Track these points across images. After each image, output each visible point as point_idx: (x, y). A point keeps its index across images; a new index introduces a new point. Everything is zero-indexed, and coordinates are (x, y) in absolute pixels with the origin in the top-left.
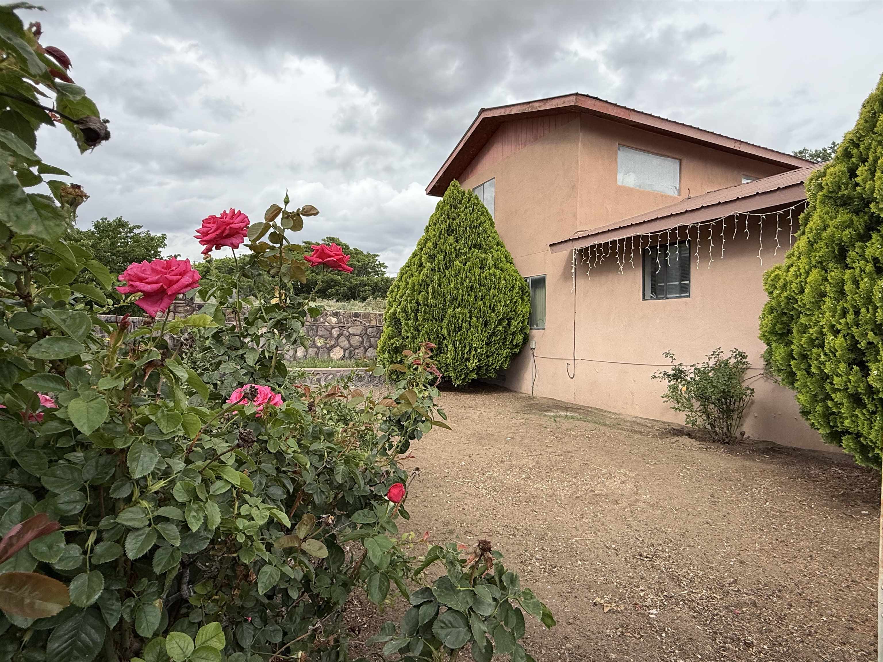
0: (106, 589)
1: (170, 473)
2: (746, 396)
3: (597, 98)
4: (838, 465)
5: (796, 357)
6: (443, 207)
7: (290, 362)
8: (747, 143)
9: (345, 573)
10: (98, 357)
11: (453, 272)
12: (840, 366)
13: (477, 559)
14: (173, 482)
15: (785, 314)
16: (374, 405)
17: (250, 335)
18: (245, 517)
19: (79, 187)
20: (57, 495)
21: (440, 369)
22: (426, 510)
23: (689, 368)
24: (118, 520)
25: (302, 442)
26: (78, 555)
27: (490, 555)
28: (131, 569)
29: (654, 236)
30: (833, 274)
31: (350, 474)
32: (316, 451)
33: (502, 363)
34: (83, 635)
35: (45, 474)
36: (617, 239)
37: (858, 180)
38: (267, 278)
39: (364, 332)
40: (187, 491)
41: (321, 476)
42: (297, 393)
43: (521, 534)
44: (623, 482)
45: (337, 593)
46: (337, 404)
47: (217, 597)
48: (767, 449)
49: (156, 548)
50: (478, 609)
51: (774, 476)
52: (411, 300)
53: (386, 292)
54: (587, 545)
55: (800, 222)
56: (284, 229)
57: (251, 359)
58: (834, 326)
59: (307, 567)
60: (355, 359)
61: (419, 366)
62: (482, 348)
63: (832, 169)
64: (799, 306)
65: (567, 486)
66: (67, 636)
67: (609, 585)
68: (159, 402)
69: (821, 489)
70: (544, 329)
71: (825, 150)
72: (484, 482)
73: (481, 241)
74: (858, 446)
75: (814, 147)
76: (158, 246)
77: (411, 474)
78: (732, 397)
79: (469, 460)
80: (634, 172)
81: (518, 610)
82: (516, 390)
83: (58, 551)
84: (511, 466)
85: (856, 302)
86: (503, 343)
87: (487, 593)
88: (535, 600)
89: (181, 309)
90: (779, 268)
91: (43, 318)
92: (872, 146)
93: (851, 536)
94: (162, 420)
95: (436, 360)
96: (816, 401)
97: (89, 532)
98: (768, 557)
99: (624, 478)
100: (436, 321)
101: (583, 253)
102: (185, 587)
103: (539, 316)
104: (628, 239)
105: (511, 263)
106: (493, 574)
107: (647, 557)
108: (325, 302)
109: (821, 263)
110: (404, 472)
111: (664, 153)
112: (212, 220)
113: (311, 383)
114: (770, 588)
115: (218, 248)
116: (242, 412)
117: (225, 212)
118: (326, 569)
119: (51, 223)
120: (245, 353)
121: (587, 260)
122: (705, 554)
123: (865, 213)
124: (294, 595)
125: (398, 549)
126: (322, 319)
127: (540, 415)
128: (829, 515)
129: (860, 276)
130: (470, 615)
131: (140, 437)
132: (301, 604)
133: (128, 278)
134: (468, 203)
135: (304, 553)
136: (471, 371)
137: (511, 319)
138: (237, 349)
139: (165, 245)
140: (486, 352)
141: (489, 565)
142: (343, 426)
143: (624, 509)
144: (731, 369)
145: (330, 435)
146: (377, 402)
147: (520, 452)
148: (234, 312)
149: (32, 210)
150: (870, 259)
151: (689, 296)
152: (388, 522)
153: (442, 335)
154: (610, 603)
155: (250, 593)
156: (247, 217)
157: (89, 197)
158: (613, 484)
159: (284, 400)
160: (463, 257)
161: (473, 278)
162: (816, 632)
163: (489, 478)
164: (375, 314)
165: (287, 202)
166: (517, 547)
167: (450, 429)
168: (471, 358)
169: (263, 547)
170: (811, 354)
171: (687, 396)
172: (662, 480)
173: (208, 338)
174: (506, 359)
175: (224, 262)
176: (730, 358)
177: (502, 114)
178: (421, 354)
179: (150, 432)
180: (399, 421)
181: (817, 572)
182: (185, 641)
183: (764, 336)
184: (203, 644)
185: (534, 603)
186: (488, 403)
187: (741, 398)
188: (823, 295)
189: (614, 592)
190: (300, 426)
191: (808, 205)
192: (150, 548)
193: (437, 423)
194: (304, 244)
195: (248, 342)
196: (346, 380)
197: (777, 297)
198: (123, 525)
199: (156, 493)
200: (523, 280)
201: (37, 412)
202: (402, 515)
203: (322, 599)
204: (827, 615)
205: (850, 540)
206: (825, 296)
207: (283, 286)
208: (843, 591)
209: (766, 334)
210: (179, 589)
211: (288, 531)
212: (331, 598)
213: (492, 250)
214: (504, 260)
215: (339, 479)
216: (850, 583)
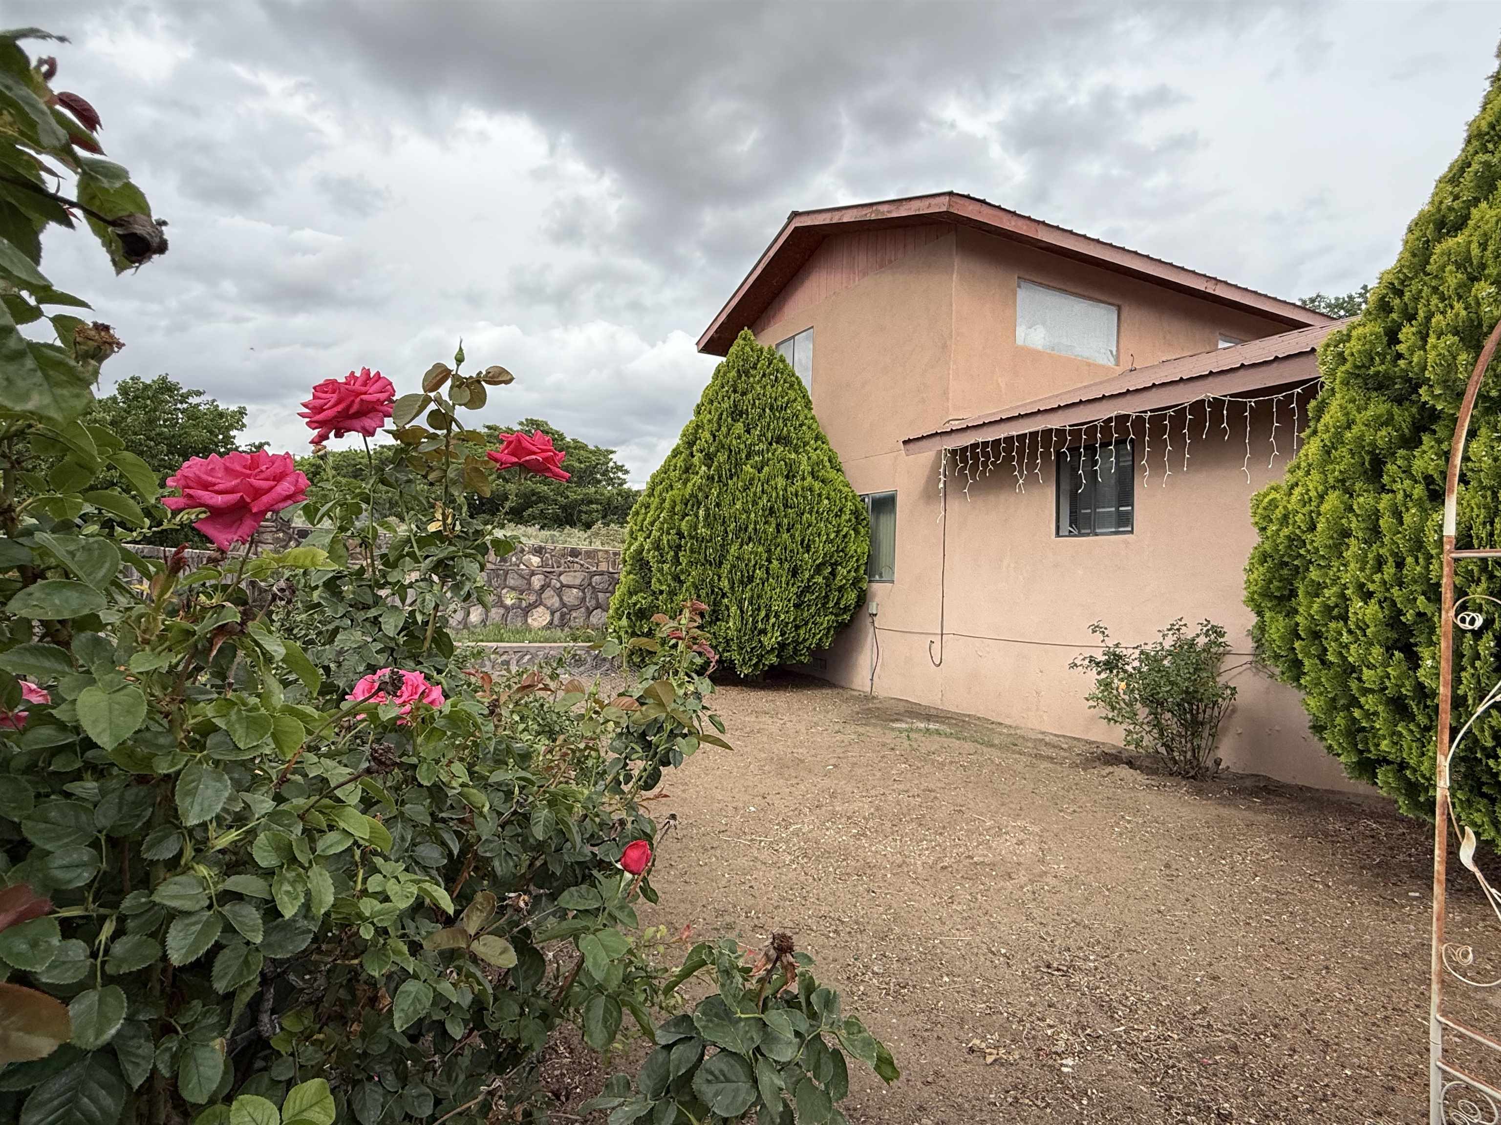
0: (129, 1019)
1: (246, 819)
2: (1224, 699)
3: (983, 202)
4: (1372, 815)
5: (1302, 634)
6: (725, 374)
7: (458, 631)
8: (1226, 283)
9: (546, 997)
10: (130, 617)
11: (740, 484)
12: (1373, 651)
13: (769, 967)
14: (253, 833)
15: (1286, 564)
16: (602, 708)
17: (390, 583)
18: (374, 895)
19: (106, 328)
20: (49, 853)
21: (715, 648)
22: (688, 888)
23: (1130, 651)
24: (156, 898)
25: (477, 768)
26: (82, 958)
27: (792, 959)
28: (173, 985)
29: (1075, 432)
30: (1361, 499)
31: (557, 824)
32: (499, 784)
33: (820, 639)
34: (86, 1100)
35: (29, 818)
36: (1015, 433)
37: (1401, 348)
38: (421, 486)
39: (586, 582)
40: (277, 849)
41: (507, 828)
42: (469, 685)
43: (848, 929)
44: (1020, 843)
45: (531, 1028)
46: (537, 704)
47: (321, 1036)
48: (1257, 787)
49: (218, 947)
50: (771, 1051)
51: (1268, 834)
52: (669, 529)
53: (627, 515)
54: (959, 950)
55: (1310, 415)
56: (454, 405)
57: (391, 625)
58: (1362, 585)
59: (479, 984)
60: (570, 628)
61: (680, 642)
62: (787, 612)
63: (1360, 330)
64: (1308, 551)
65: (927, 849)
66: (56, 1103)
67: (994, 1017)
68: (230, 695)
69: (1344, 855)
70: (892, 582)
71: (1351, 297)
72: (787, 842)
73: (789, 431)
74: (1402, 785)
75: (1334, 292)
76: (231, 427)
77: (661, 826)
78: (1201, 700)
79: (763, 802)
80: (1044, 324)
81: (837, 1053)
82: (843, 684)
83: (46, 951)
84: (834, 814)
85: (1398, 547)
86: (824, 605)
87: (785, 1023)
88: (866, 1034)
89: (268, 537)
90: (1275, 489)
91: (32, 548)
92: (1423, 294)
93: (1392, 934)
94: (237, 726)
95: (709, 632)
96: (1335, 708)
97: (102, 919)
98: (1258, 970)
99: (1022, 836)
100: (711, 565)
101: (959, 456)
102: (265, 1018)
103: (884, 559)
104: (1034, 435)
105: (838, 470)
106: (796, 992)
107: (1058, 970)
108: (522, 529)
109: (1343, 481)
110: (650, 821)
111: (1092, 295)
112: (330, 386)
113: (493, 667)
114: (1260, 1021)
115: (339, 435)
116: (373, 716)
117: (353, 373)
118: (512, 989)
119: (65, 392)
120: (380, 615)
121: (964, 468)
122: (1154, 964)
123: (1413, 402)
124: (456, 1031)
125: (638, 954)
126: (514, 559)
127: (884, 727)
128: (1357, 898)
129: (1405, 504)
130: (757, 1060)
131: (199, 755)
132: (467, 1052)
133: (183, 482)
134: (768, 367)
135: (474, 959)
136: (768, 652)
137: (836, 564)
138: (366, 607)
139: (244, 426)
140: (795, 620)
141: (789, 975)
142: (547, 742)
143: (1022, 887)
144: (1198, 654)
145: (525, 757)
146: (606, 702)
147: (849, 789)
148: (364, 543)
149: (34, 370)
150: (1419, 477)
151: (1132, 532)
152: (621, 908)
153: (720, 589)
154: (996, 1048)
155: (379, 1030)
156: (391, 384)
157: (124, 345)
158: (1005, 846)
159: (447, 697)
160: (757, 458)
161: (774, 494)
162: (1334, 1095)
163: (796, 833)
164: (607, 552)
165: (460, 360)
166: (841, 952)
167: (730, 748)
168: (769, 628)
169: (405, 949)
170: (1328, 631)
171: (1127, 697)
172: (1084, 839)
173: (317, 587)
174: (828, 632)
175: (347, 456)
176: (1198, 636)
177: (828, 222)
178: (683, 621)
179: (217, 746)
180: (643, 735)
181: (1337, 994)
182: (264, 1110)
183: (1253, 600)
184: (294, 1116)
185: (864, 1039)
186: (796, 706)
187: (1215, 703)
188: (1346, 533)
189: (1004, 1030)
190: (474, 742)
191: (1322, 387)
192: (210, 946)
193: (708, 739)
194: (486, 430)
195: (387, 597)
196: (555, 665)
197: (1273, 536)
198: (163, 906)
199: (222, 851)
200: (859, 499)
201: (16, 711)
202: (645, 896)
203: (504, 1041)
204: (1352, 1067)
205: (1391, 940)
206: (1349, 536)
207: (450, 501)
208: (1378, 1026)
209: (1256, 596)
210: (255, 1021)
211: (449, 921)
212: (519, 1040)
213: (807, 448)
214: (828, 464)
215: (539, 832)
216: (1390, 1012)
